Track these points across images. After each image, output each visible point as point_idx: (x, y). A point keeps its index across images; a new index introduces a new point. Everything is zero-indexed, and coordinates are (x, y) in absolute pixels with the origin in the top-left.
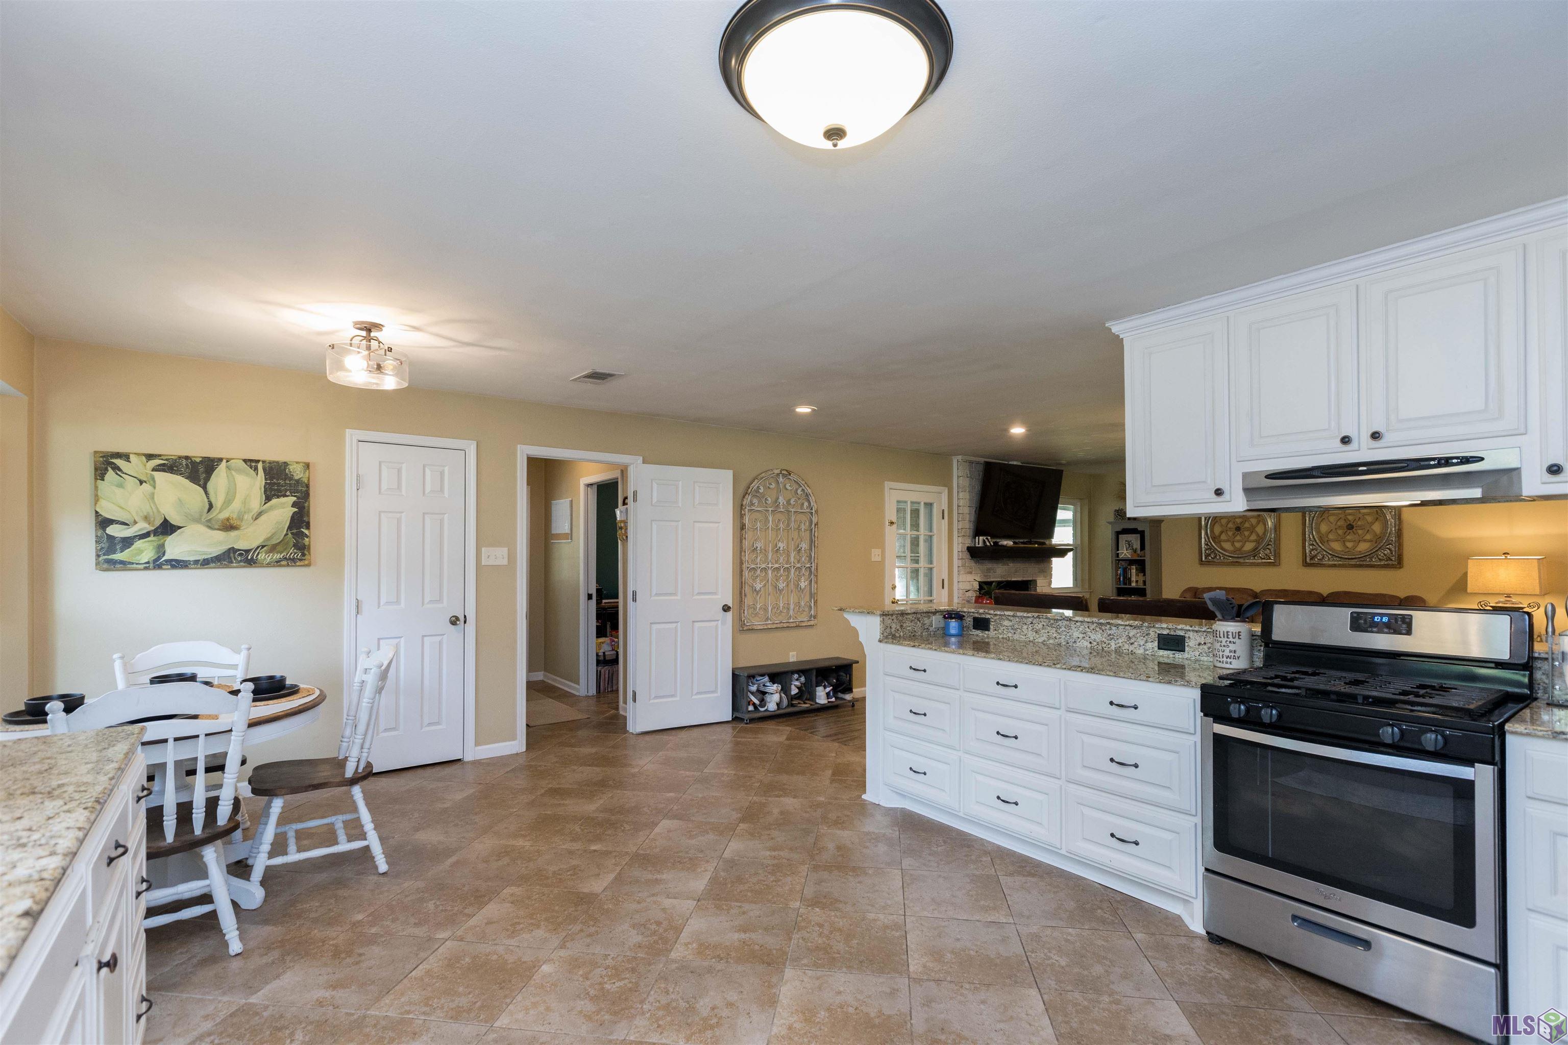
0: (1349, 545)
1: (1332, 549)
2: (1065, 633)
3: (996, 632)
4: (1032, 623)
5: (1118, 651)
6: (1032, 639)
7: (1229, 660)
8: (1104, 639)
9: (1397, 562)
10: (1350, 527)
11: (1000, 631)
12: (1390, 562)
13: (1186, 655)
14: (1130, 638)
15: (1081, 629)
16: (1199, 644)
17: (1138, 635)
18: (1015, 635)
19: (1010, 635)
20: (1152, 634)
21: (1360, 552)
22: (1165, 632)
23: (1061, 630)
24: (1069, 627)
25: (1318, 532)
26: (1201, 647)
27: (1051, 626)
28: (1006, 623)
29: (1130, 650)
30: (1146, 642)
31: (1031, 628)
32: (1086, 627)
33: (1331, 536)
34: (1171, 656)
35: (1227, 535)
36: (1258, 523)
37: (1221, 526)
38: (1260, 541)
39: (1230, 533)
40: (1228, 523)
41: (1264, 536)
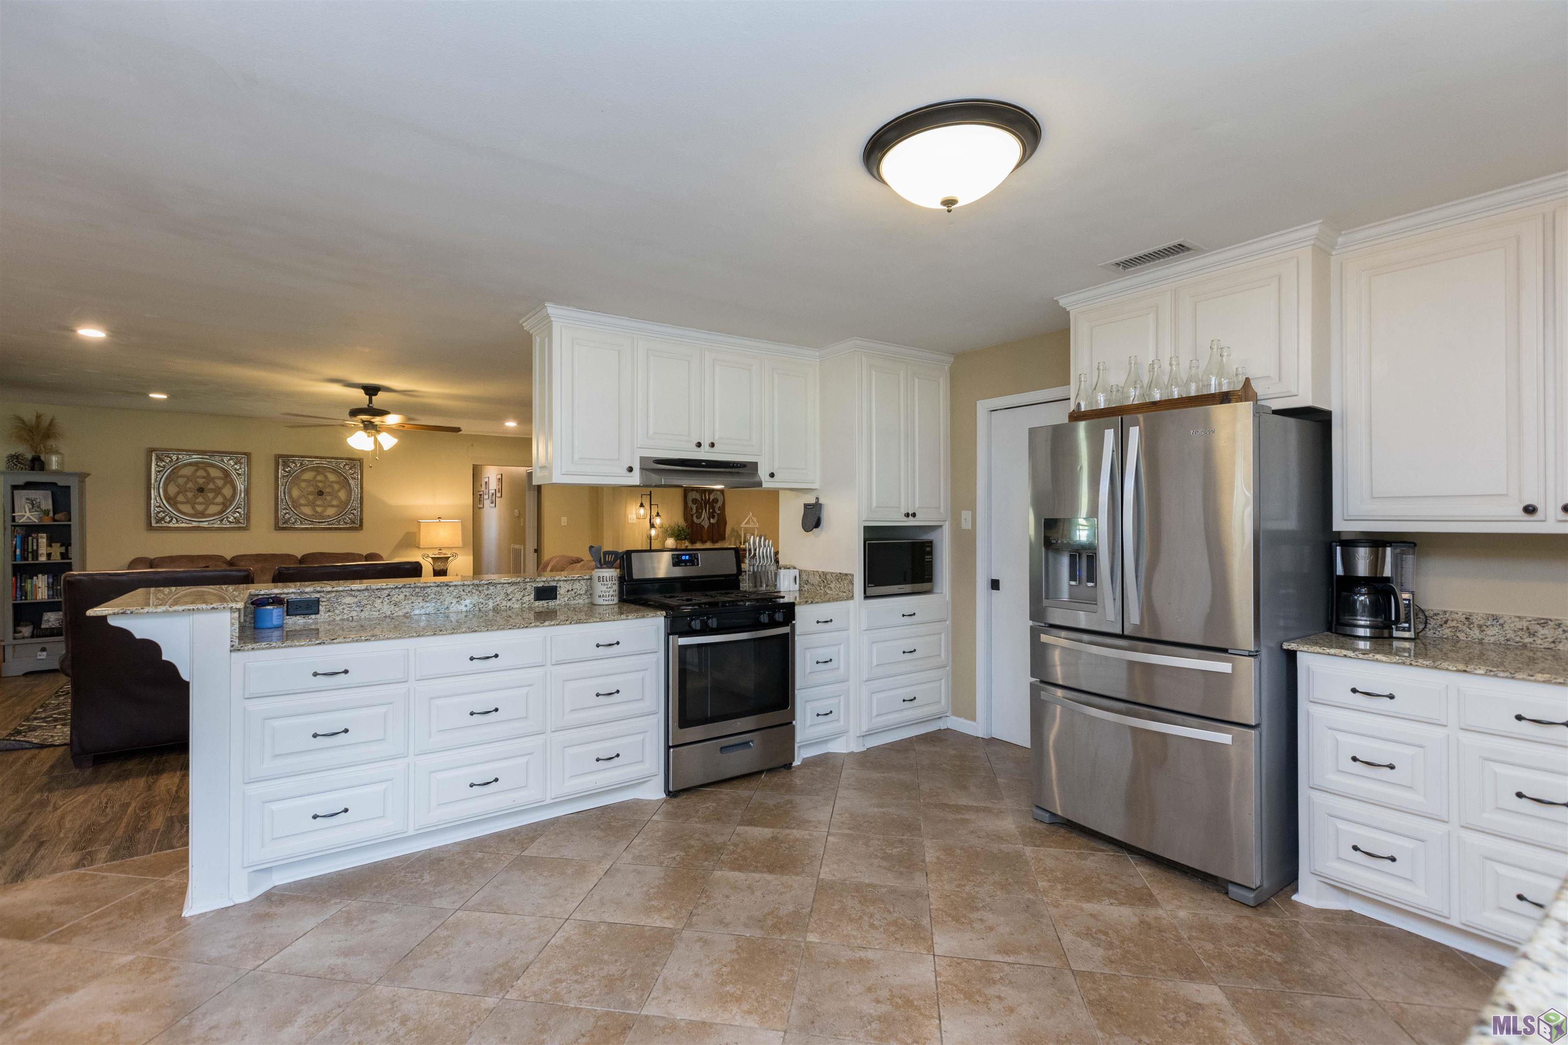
0: (319, 509)
1: (304, 514)
2: (434, 600)
3: (330, 614)
4: (389, 595)
5: (496, 610)
6: (388, 613)
7: (612, 598)
8: (481, 600)
9: (357, 525)
10: (321, 493)
11: (337, 611)
12: (354, 525)
13: (558, 602)
14: (508, 595)
15: (454, 594)
16: (568, 591)
17: (516, 591)
18: (363, 613)
19: (354, 614)
20: (529, 588)
21: (329, 516)
22: (540, 585)
23: (429, 597)
24: (441, 594)
25: (291, 497)
26: (569, 593)
27: (417, 595)
28: (348, 600)
29: (508, 606)
30: (523, 596)
31: (388, 601)
32: (461, 590)
33: (302, 501)
34: (546, 605)
35: (186, 496)
36: (225, 485)
37: (178, 486)
38: (228, 504)
39: (190, 495)
40: (186, 483)
41: (232, 499)
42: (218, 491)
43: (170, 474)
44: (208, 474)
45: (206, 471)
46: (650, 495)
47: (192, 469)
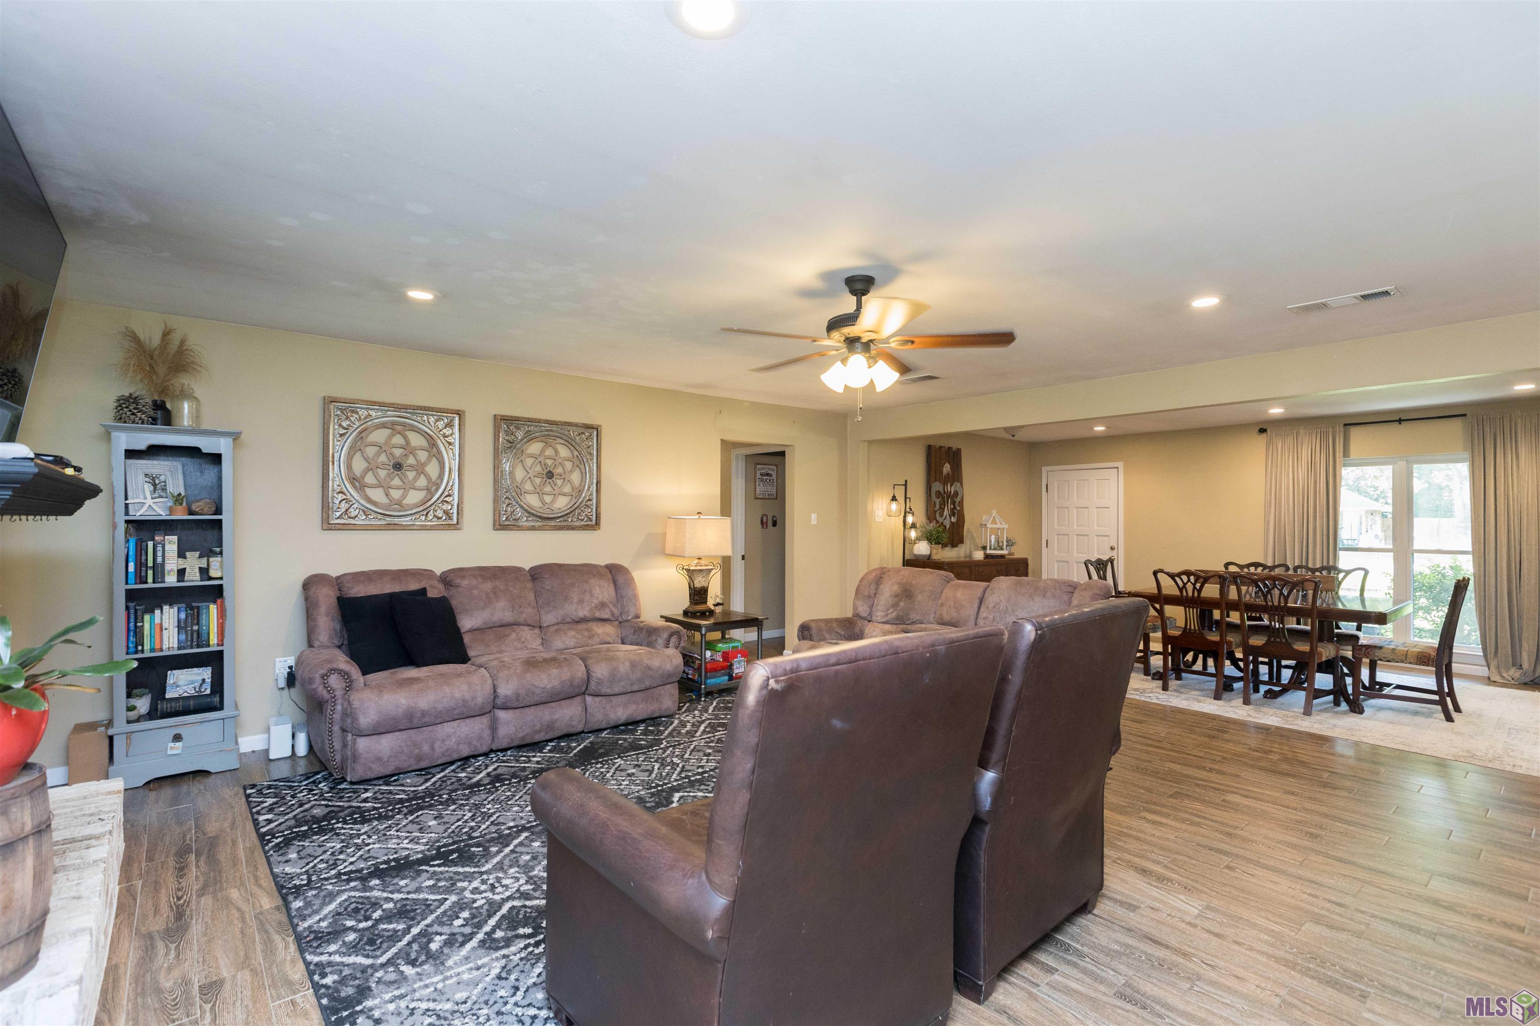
0: (548, 499)
1: (529, 505)
9: (593, 522)
10: (550, 475)
12: (590, 523)
21: (559, 509)
25: (513, 479)
33: (528, 487)
35: (376, 476)
36: (429, 460)
37: (366, 459)
38: (434, 488)
39: (382, 473)
40: (378, 454)
41: (438, 481)
42: (420, 469)
43: (355, 442)
44: (408, 442)
45: (405, 437)
46: (906, 485)
47: (387, 432)
